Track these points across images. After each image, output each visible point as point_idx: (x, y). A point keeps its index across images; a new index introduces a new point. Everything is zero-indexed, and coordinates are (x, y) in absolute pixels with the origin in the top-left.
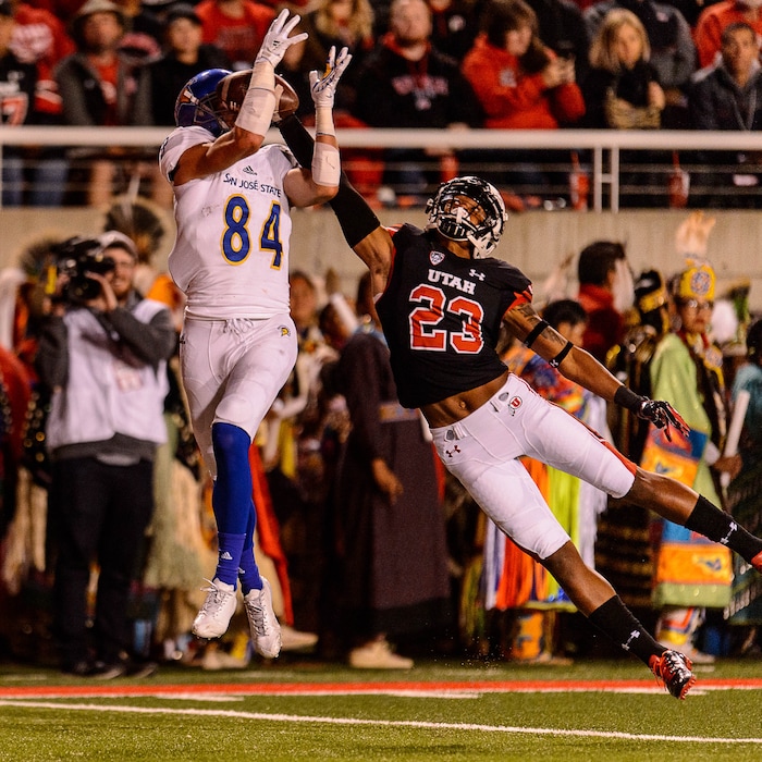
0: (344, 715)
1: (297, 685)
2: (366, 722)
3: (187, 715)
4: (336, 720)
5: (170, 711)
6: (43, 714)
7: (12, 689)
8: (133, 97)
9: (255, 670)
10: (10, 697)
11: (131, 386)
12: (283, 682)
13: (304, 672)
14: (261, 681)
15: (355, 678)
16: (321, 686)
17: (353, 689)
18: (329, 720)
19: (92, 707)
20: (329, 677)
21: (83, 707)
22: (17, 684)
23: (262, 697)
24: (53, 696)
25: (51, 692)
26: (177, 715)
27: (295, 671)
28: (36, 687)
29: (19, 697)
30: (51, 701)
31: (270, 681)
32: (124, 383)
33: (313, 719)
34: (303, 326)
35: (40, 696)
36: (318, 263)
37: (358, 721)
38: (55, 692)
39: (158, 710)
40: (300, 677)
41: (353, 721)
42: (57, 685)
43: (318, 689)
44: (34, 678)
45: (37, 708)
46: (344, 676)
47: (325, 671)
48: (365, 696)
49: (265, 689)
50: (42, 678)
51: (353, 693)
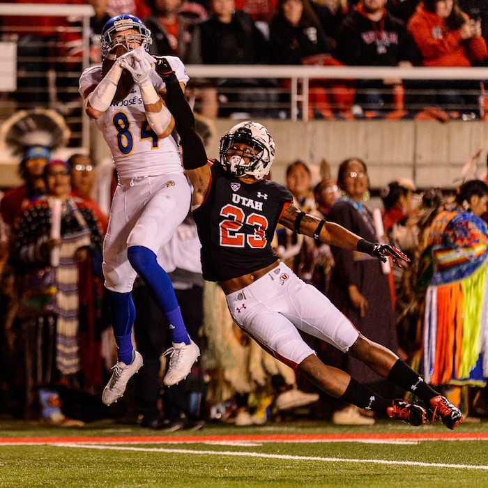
0: (329, 456)
1: (298, 436)
2: (343, 460)
3: (225, 455)
4: (324, 459)
5: (213, 452)
6: (129, 454)
7: (109, 438)
8: (188, 45)
9: (270, 426)
10: (107, 443)
11: (187, 237)
12: (288, 433)
13: (303, 427)
14: (274, 433)
15: (337, 431)
16: (313, 437)
17: (335, 438)
18: (319, 458)
19: (161, 450)
20: (319, 430)
21: (156, 450)
22: (112, 435)
23: (275, 443)
24: (136, 443)
25: (133, 440)
26: (218, 455)
27: (297, 427)
28: (124, 436)
29: (114, 443)
30: (134, 446)
31: (280, 433)
32: (183, 235)
33: (308, 458)
34: (301, 197)
35: (127, 443)
36: (312, 156)
37: (338, 460)
38: (137, 440)
39: (206, 452)
40: (300, 430)
41: (335, 460)
42: (139, 435)
44: (123, 431)
45: (125, 450)
46: (329, 430)
47: (316, 427)
48: (343, 443)
49: (276, 438)
50: (128, 430)
51: (335, 441)
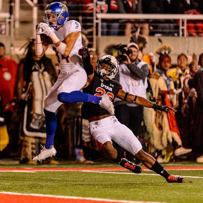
0: (195, 176)
1: (182, 167)
2: (201, 177)
3: (152, 175)
4: (193, 177)
5: (147, 174)
6: (112, 175)
7: (104, 168)
8: (137, 5)
9: (171, 163)
10: (103, 170)
11: (136, 85)
12: (178, 166)
13: (184, 164)
14: (172, 166)
15: (198, 165)
17: (198, 168)
18: (191, 177)
19: (126, 173)
20: (191, 165)
21: (123, 173)
22: (105, 167)
23: (172, 170)
24: (115, 170)
25: (114, 169)
26: (149, 175)
27: (182, 164)
28: (110, 168)
29: (106, 170)
30: (114, 171)
31: (175, 166)
32: (134, 84)
33: (186, 177)
34: (183, 69)
35: (111, 170)
36: (188, 52)
37: (199, 177)
39: (144, 174)
40: (183, 165)
41: (197, 177)
42: (117, 167)
43: (188, 169)
44: (110, 165)
45: (110, 173)
46: (195, 165)
47: (190, 163)
48: (201, 170)
49: (173, 168)
50: (112, 165)
51: (197, 169)
